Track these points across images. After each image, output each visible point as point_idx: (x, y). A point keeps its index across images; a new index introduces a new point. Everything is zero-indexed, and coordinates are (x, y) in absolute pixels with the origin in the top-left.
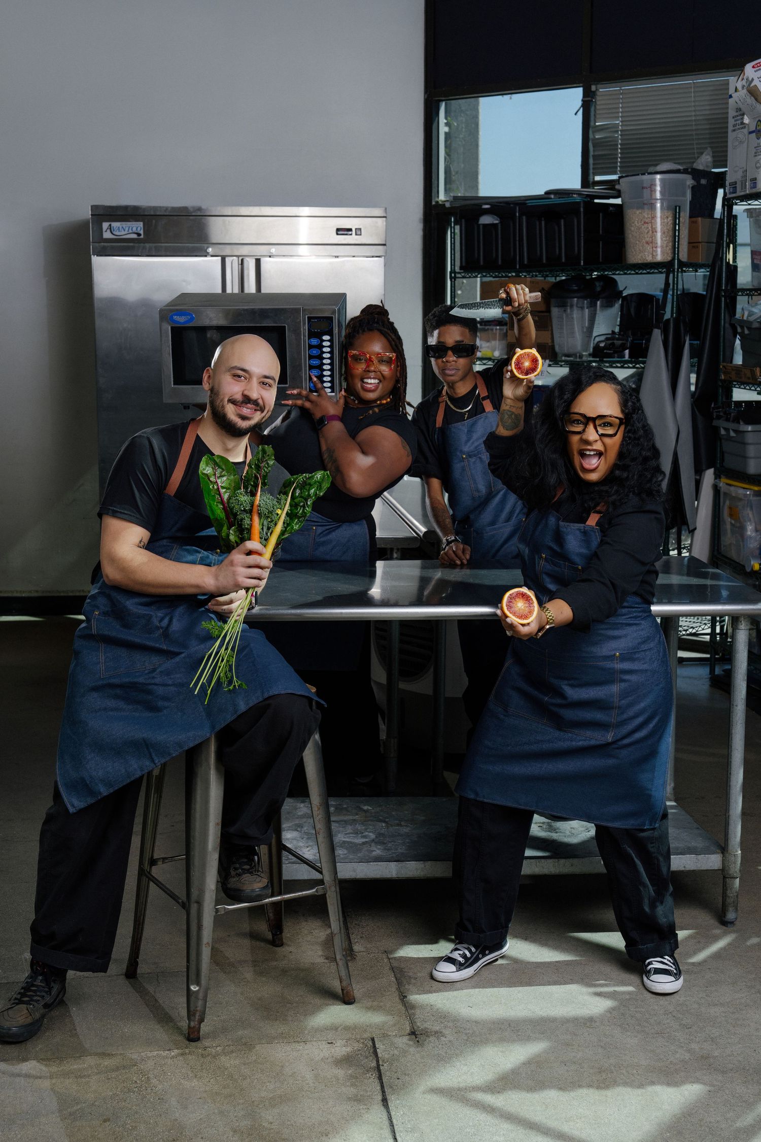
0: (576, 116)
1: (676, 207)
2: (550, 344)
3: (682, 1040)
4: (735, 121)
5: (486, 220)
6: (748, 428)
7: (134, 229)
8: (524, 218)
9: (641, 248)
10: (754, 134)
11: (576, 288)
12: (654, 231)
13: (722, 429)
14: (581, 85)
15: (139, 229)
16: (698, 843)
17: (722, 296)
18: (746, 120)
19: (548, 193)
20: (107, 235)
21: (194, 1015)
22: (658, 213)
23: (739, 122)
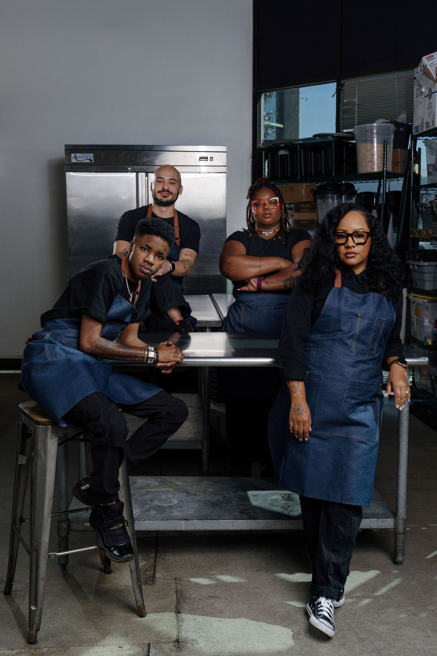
0: (333, 98)
1: (385, 141)
2: (316, 220)
3: (357, 651)
4: (417, 92)
5: (282, 152)
6: (425, 264)
7: (88, 158)
8: (302, 150)
9: (366, 165)
10: (428, 97)
11: (330, 188)
12: (373, 155)
13: (411, 265)
14: (336, 80)
15: (91, 157)
16: (380, 510)
17: (411, 190)
18: (423, 90)
19: (315, 136)
20: (74, 161)
21: (33, 626)
22: (375, 144)
23: (420, 92)
